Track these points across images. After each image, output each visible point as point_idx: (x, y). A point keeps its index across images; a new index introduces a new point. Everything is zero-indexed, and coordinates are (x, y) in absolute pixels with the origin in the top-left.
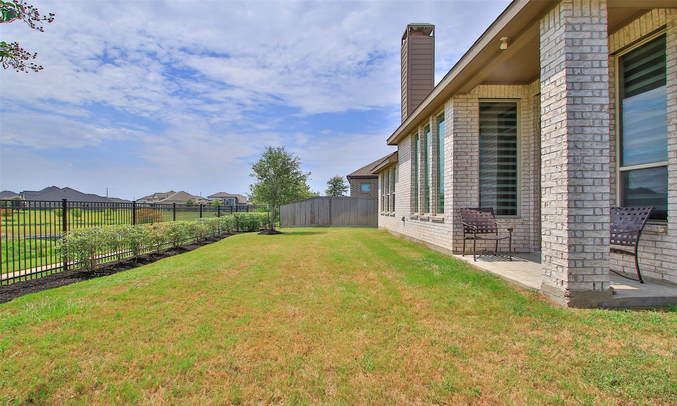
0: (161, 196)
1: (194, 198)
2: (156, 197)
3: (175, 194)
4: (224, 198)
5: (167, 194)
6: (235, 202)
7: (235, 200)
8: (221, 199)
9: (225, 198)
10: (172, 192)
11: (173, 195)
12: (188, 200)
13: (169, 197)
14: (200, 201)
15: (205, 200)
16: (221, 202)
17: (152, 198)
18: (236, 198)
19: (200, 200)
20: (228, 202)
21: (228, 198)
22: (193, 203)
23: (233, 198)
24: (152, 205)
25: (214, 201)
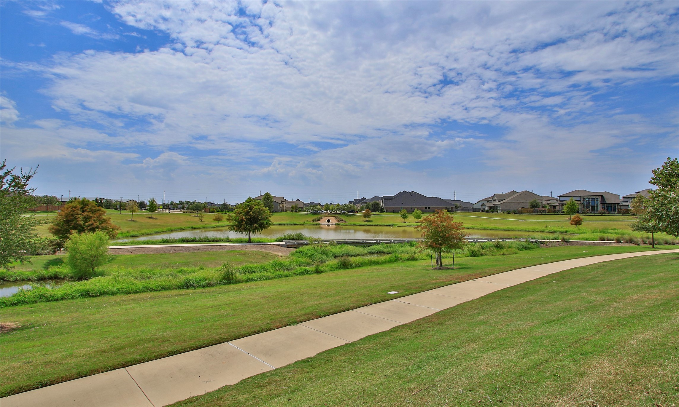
0: (501, 197)
1: (541, 198)
2: (495, 198)
3: (517, 194)
4: (583, 198)
5: (508, 195)
6: (599, 202)
7: (600, 200)
8: (578, 199)
9: (585, 197)
10: (514, 192)
11: (515, 196)
12: (532, 201)
13: (510, 198)
14: (549, 202)
15: (556, 201)
16: (579, 202)
17: (491, 199)
18: (602, 196)
19: (550, 200)
20: (589, 203)
21: (589, 197)
22: (540, 204)
23: (597, 197)
24: (491, 207)
25: (568, 201)
